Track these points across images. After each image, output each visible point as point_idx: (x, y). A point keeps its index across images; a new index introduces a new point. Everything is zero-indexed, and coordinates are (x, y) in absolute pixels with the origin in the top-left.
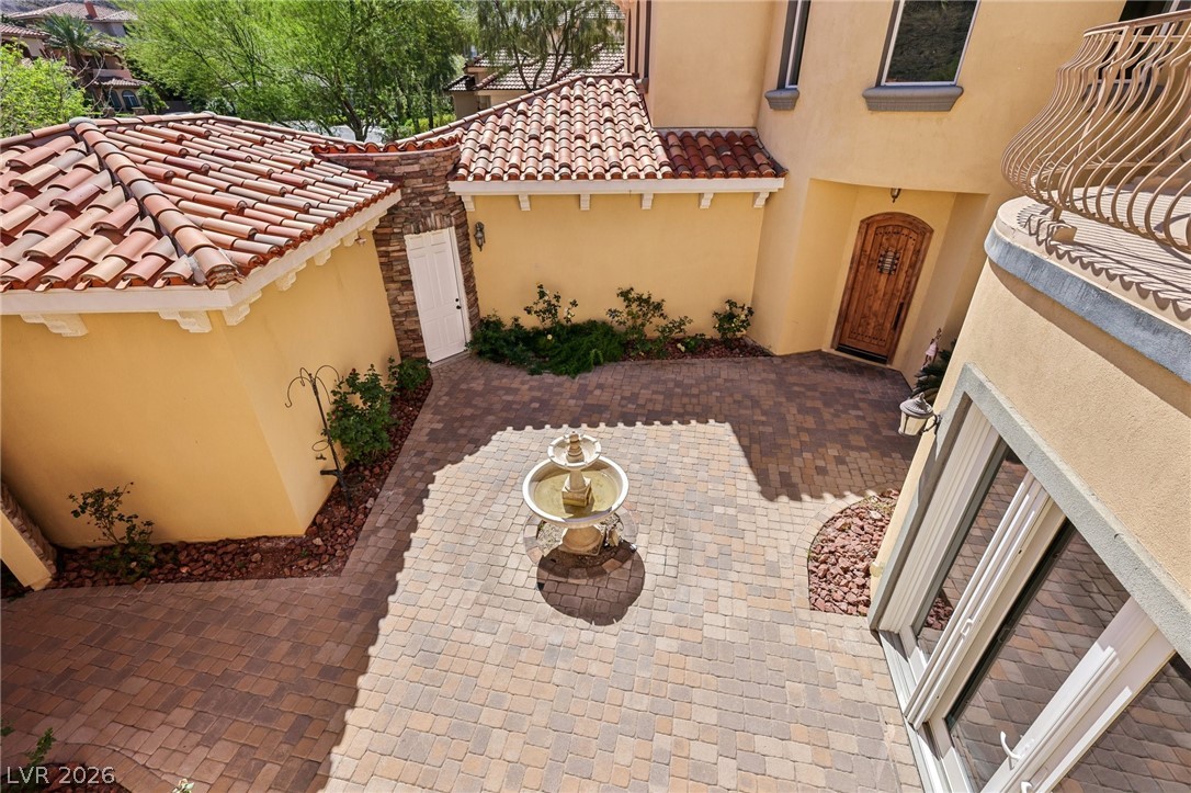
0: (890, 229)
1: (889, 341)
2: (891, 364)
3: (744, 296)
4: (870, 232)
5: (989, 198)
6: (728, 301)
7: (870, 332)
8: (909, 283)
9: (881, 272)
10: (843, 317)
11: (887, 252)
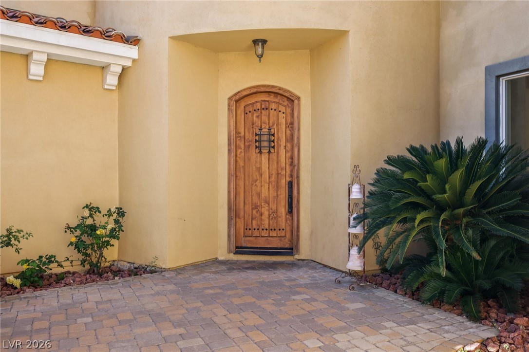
0: (258, 106)
1: (288, 228)
2: (298, 252)
3: (108, 200)
4: (239, 112)
5: (351, 37)
6: (87, 206)
7: (266, 222)
8: (292, 158)
9: (260, 152)
10: (234, 213)
11: (261, 130)
